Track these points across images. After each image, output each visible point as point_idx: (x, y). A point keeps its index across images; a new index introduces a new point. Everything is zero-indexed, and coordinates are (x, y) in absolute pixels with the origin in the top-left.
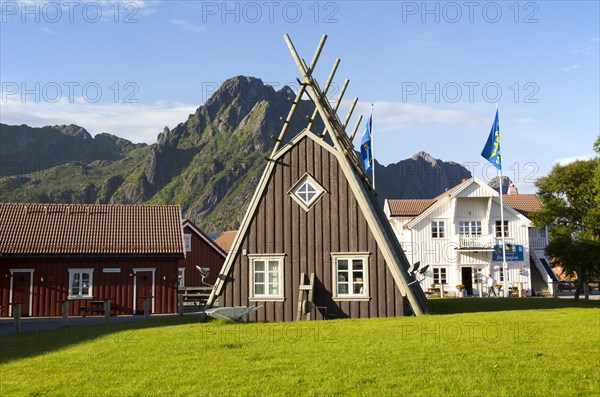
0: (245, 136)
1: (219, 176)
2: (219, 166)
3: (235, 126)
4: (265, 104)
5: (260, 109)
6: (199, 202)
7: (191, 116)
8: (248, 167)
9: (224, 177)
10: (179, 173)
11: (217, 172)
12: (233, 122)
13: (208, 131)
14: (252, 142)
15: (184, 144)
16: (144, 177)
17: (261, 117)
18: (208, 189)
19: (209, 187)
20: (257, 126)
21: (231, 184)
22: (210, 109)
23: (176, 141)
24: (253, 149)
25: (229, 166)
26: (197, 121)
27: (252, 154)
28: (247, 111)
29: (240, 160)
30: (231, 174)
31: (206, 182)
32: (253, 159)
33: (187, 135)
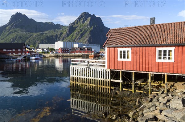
0: (86, 25)
1: (82, 32)
2: (81, 31)
3: (84, 22)
4: (90, 18)
5: (89, 19)
6: (78, 38)
7: (75, 20)
8: (87, 31)
9: (82, 33)
10: (73, 32)
11: (81, 32)
12: (84, 21)
13: (79, 23)
14: (88, 26)
15: (74, 26)
16: (67, 33)
17: (89, 21)
18: (79, 35)
19: (80, 35)
20: (88, 23)
21: (84, 34)
22: (79, 19)
23: (73, 26)
24: (88, 27)
25: (83, 30)
26: (77, 21)
27: (88, 28)
28: (86, 19)
29: (85, 29)
30: (84, 32)
31: (79, 34)
32: (88, 29)
33: (75, 24)
